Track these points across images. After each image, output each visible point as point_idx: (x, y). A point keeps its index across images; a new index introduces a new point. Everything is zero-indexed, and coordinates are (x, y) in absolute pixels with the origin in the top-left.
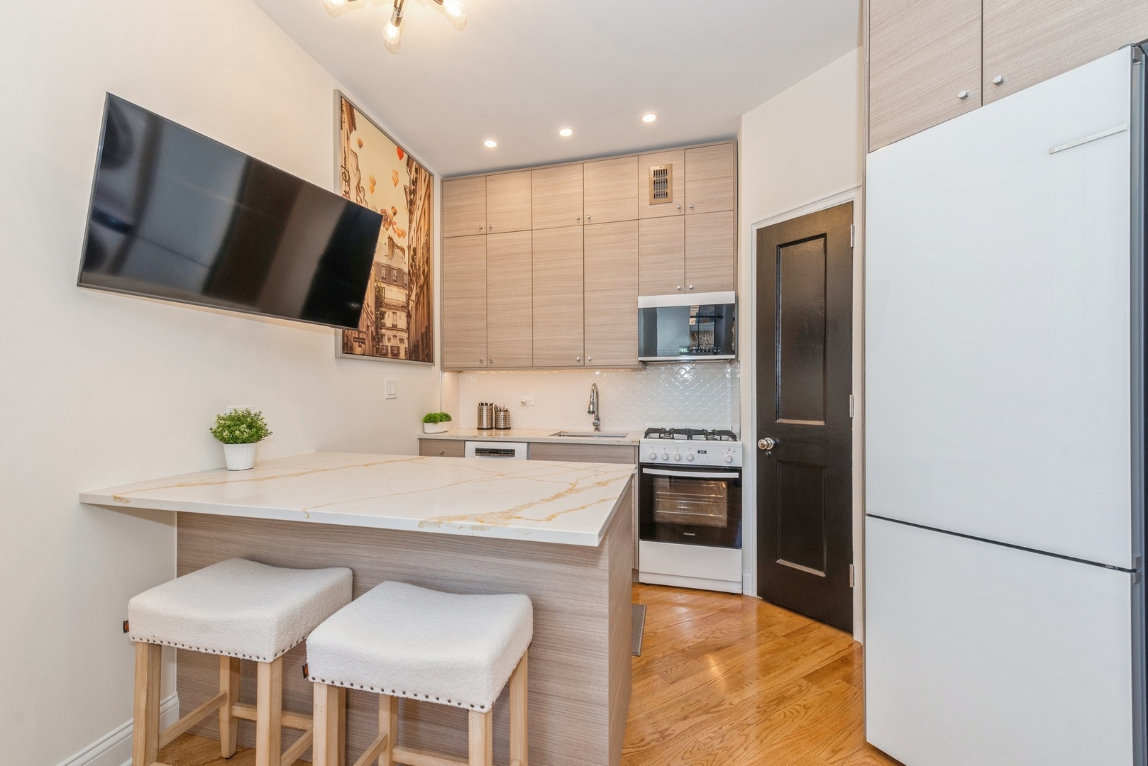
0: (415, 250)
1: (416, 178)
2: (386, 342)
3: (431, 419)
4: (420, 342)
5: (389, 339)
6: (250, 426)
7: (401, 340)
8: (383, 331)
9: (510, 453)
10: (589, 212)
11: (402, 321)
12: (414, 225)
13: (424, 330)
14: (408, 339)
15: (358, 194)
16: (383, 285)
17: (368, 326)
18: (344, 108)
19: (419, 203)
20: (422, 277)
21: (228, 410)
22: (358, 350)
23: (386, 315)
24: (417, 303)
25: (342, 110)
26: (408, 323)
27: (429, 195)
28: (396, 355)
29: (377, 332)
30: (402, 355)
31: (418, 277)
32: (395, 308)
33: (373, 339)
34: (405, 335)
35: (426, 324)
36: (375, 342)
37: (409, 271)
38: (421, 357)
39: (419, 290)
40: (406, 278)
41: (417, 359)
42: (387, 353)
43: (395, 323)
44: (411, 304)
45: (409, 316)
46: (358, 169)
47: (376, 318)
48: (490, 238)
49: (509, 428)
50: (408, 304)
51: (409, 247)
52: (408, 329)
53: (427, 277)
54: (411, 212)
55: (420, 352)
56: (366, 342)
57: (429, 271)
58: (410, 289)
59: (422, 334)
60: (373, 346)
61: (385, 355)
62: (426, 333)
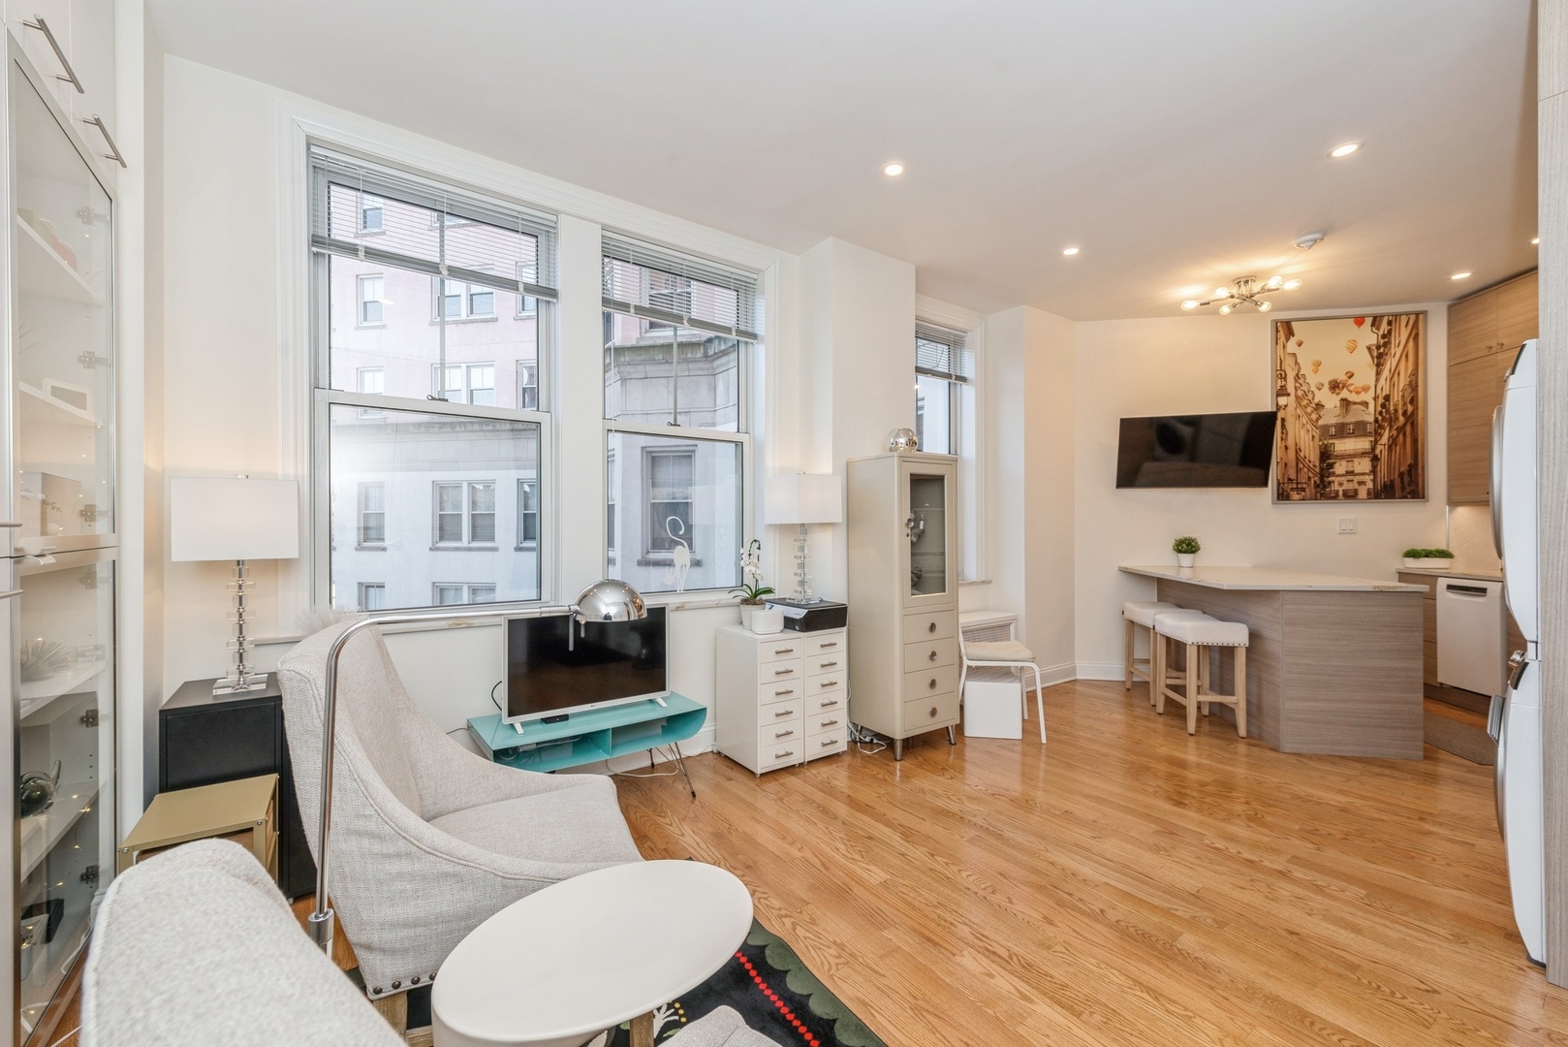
0: (1387, 398)
1: (1390, 331)
2: (1335, 487)
3: (1413, 554)
4: (1397, 482)
5: (1341, 484)
6: (1188, 545)
7: (1361, 483)
8: (1331, 479)
9: (1483, 591)
11: (1363, 465)
12: (1386, 373)
13: (1405, 469)
14: (1374, 481)
15: (1296, 381)
16: (1331, 441)
17: (1309, 478)
18: (1280, 329)
19: (1396, 351)
20: (1402, 418)
21: (1180, 537)
22: (1297, 497)
23: (1337, 465)
24: (1392, 446)
25: (1277, 331)
26: (1374, 467)
27: (1417, 334)
28: (1351, 496)
29: (1322, 479)
30: (1363, 493)
31: (1392, 421)
32: (1350, 457)
33: (1317, 486)
34: (1368, 479)
35: (1409, 461)
36: (1318, 489)
37: (1376, 420)
38: (1398, 492)
39: (1395, 433)
40: (1370, 428)
41: (1393, 497)
42: (1337, 496)
43: (1351, 469)
44: (1380, 448)
45: (1375, 459)
46: (1296, 363)
47: (1322, 469)
48: (1500, 356)
50: (1373, 449)
51: (1376, 398)
52: (1374, 471)
53: (1412, 419)
54: (1378, 365)
56: (1307, 490)
57: (1416, 409)
58: (1378, 434)
59: (1401, 475)
60: (1316, 492)
61: (1335, 498)
62: (1410, 472)
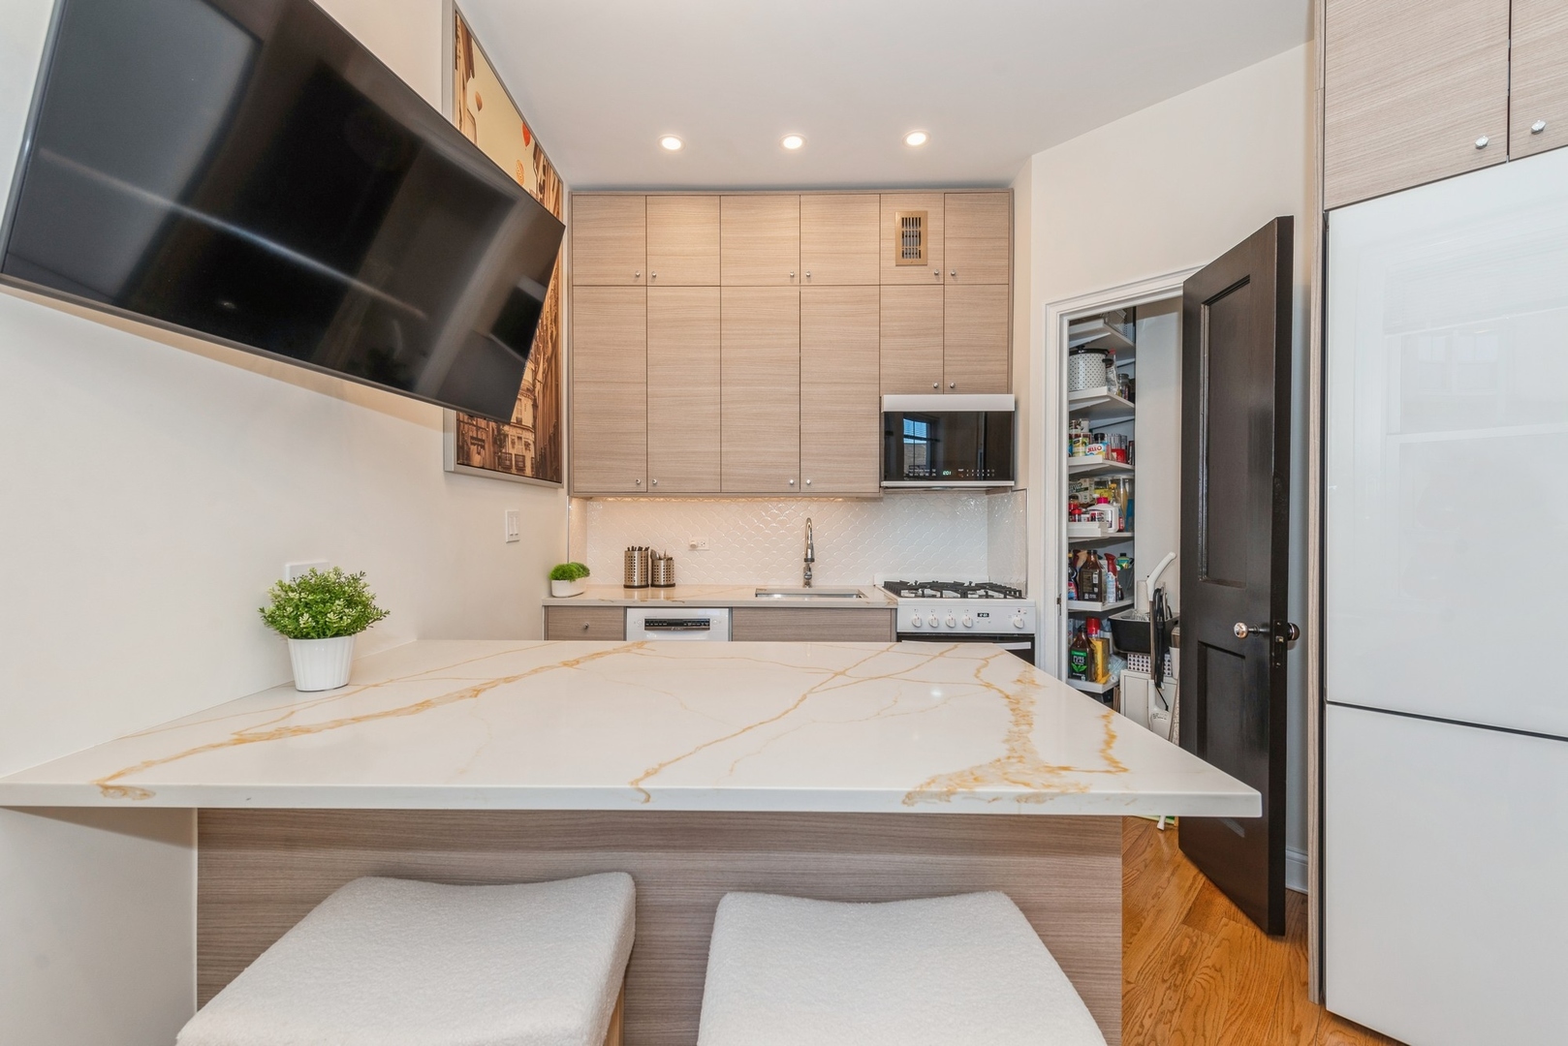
1: (544, 181)
2: (509, 448)
4: (548, 449)
5: (513, 443)
7: (527, 446)
8: (508, 429)
9: (702, 624)
10: (807, 268)
11: (527, 414)
13: (552, 430)
14: (535, 443)
17: (488, 420)
18: (460, 33)
20: (550, 344)
22: (477, 459)
24: (545, 386)
25: (457, 36)
26: (535, 418)
28: (521, 469)
29: (499, 430)
30: (528, 471)
31: (545, 343)
33: (495, 442)
34: (531, 437)
35: (554, 420)
36: (496, 447)
38: (549, 474)
39: (546, 365)
41: (544, 477)
42: (510, 467)
43: (520, 416)
44: (539, 387)
45: (535, 406)
48: (652, 292)
49: (673, 585)
50: (534, 386)
52: (534, 426)
55: (548, 468)
56: (486, 446)
57: (557, 334)
58: (536, 363)
59: (550, 437)
60: (495, 453)
61: (507, 469)
62: (554, 435)
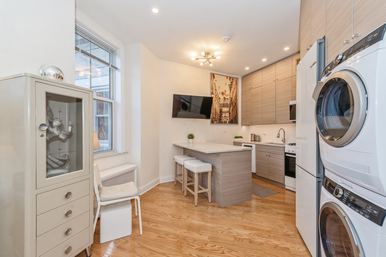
0: (232, 98)
1: (232, 81)
2: (223, 120)
3: (236, 137)
4: (233, 119)
5: (224, 119)
6: (191, 136)
7: (227, 119)
8: (222, 118)
10: (277, 78)
11: (227, 115)
12: (232, 92)
13: (235, 116)
14: (229, 119)
15: (215, 91)
16: (222, 108)
17: (218, 117)
18: (212, 75)
19: (233, 87)
20: (234, 104)
21: (189, 134)
22: (215, 122)
23: (223, 114)
24: (232, 110)
25: (211, 76)
26: (230, 115)
27: (237, 83)
28: (225, 122)
29: (220, 118)
30: (228, 122)
31: (233, 104)
32: (225, 112)
33: (219, 120)
34: (228, 118)
35: (235, 114)
36: (219, 121)
37: (230, 103)
38: (234, 122)
39: (233, 107)
40: (229, 105)
41: (232, 123)
42: (223, 122)
43: (225, 116)
44: (230, 111)
45: (230, 113)
46: (215, 86)
47: (220, 115)
48: (252, 90)
49: (260, 141)
50: (229, 111)
51: (230, 98)
52: (229, 117)
53: (236, 104)
54: (230, 90)
55: (234, 121)
56: (217, 121)
57: (237, 102)
58: (230, 107)
59: (234, 117)
61: (222, 123)
62: (235, 117)
